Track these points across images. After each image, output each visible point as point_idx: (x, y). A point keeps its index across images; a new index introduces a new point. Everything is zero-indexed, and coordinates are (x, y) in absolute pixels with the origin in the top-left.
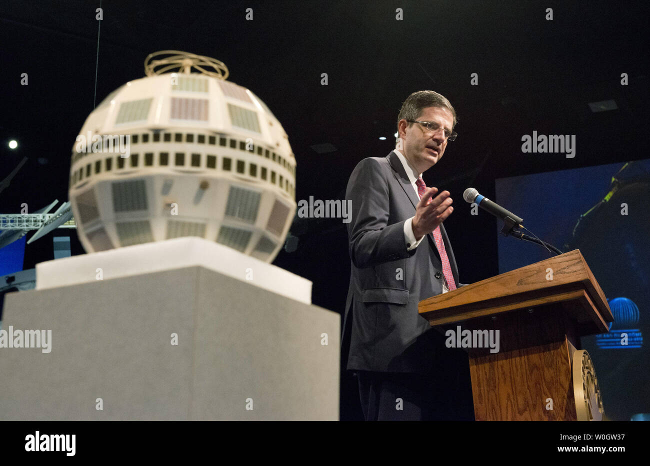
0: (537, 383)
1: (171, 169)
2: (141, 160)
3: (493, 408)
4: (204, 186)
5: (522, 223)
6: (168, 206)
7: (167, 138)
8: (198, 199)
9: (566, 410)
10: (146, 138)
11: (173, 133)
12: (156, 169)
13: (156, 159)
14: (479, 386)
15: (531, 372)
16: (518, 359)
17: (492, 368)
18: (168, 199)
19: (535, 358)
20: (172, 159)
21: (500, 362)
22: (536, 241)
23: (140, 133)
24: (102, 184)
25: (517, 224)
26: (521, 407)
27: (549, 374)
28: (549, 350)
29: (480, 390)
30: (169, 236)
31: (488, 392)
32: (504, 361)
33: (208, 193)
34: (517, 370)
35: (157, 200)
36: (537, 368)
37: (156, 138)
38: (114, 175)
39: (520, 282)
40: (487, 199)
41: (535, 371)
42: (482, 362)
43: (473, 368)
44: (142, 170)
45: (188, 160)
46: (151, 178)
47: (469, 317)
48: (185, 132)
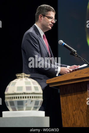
0: (79, 103)
1: (27, 99)
2: (22, 98)
3: (67, 109)
4: (32, 101)
5: (76, 52)
6: (27, 105)
7: (26, 94)
8: (31, 103)
9: (87, 111)
10: (22, 94)
11: (27, 93)
12: (25, 99)
13: (24, 97)
14: (63, 103)
15: (77, 100)
16: (74, 96)
17: (67, 98)
18: (26, 104)
19: (79, 96)
20: (27, 97)
21: (69, 97)
22: (80, 58)
23: (22, 93)
24: (15, 101)
25: (75, 52)
26: (74, 109)
27: (82, 100)
28: (83, 93)
29: (63, 105)
30: (26, 110)
31: (65, 105)
32: (70, 96)
33: (32, 102)
34: (74, 99)
35: (25, 104)
36: (79, 98)
37: (24, 94)
38: (17, 100)
39: (75, 76)
40: (66, 44)
41: (79, 99)
42: (64, 96)
43: (61, 98)
44: (22, 99)
45: (29, 97)
46: (24, 101)
47: (61, 85)
48: (29, 93)
